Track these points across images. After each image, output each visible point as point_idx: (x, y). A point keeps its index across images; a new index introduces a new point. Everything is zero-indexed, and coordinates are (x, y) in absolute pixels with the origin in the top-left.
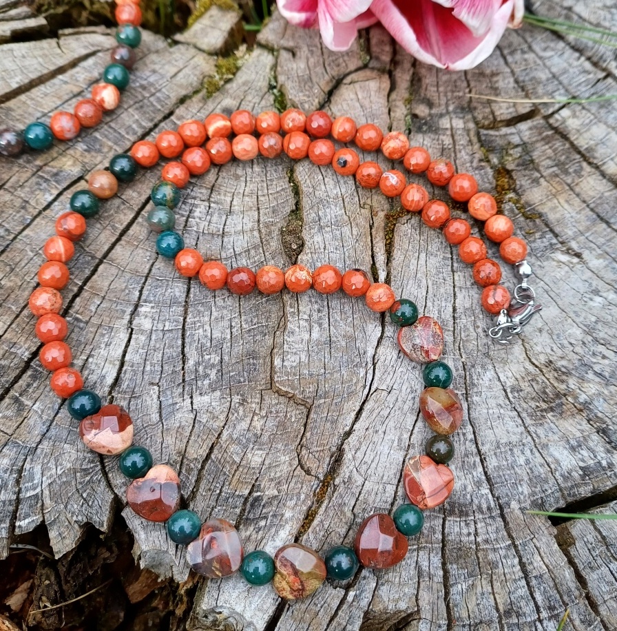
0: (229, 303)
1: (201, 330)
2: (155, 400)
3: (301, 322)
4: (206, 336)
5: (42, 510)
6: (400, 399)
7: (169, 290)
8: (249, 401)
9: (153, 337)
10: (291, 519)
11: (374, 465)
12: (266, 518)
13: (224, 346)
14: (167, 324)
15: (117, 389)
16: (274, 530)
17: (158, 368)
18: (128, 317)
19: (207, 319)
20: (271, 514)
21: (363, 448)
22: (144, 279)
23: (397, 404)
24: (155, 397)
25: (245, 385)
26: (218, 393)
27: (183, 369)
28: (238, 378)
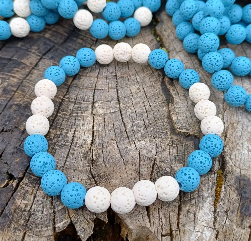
0: (140, 95)
1: (130, 110)
2: (116, 147)
3: (181, 97)
4: (133, 113)
5: (69, 215)
6: (244, 126)
7: (108, 94)
8: (166, 140)
9: (106, 117)
10: (209, 196)
11: (242, 161)
12: (194, 198)
13: (144, 115)
14: (111, 109)
15: (93, 145)
16: (201, 204)
17: (113, 131)
18: (91, 109)
19: (131, 104)
20: (196, 196)
21: (234, 153)
22: (94, 90)
23: (244, 129)
24: (115, 146)
25: (161, 133)
26: (148, 139)
27: (126, 130)
28: (155, 130)
